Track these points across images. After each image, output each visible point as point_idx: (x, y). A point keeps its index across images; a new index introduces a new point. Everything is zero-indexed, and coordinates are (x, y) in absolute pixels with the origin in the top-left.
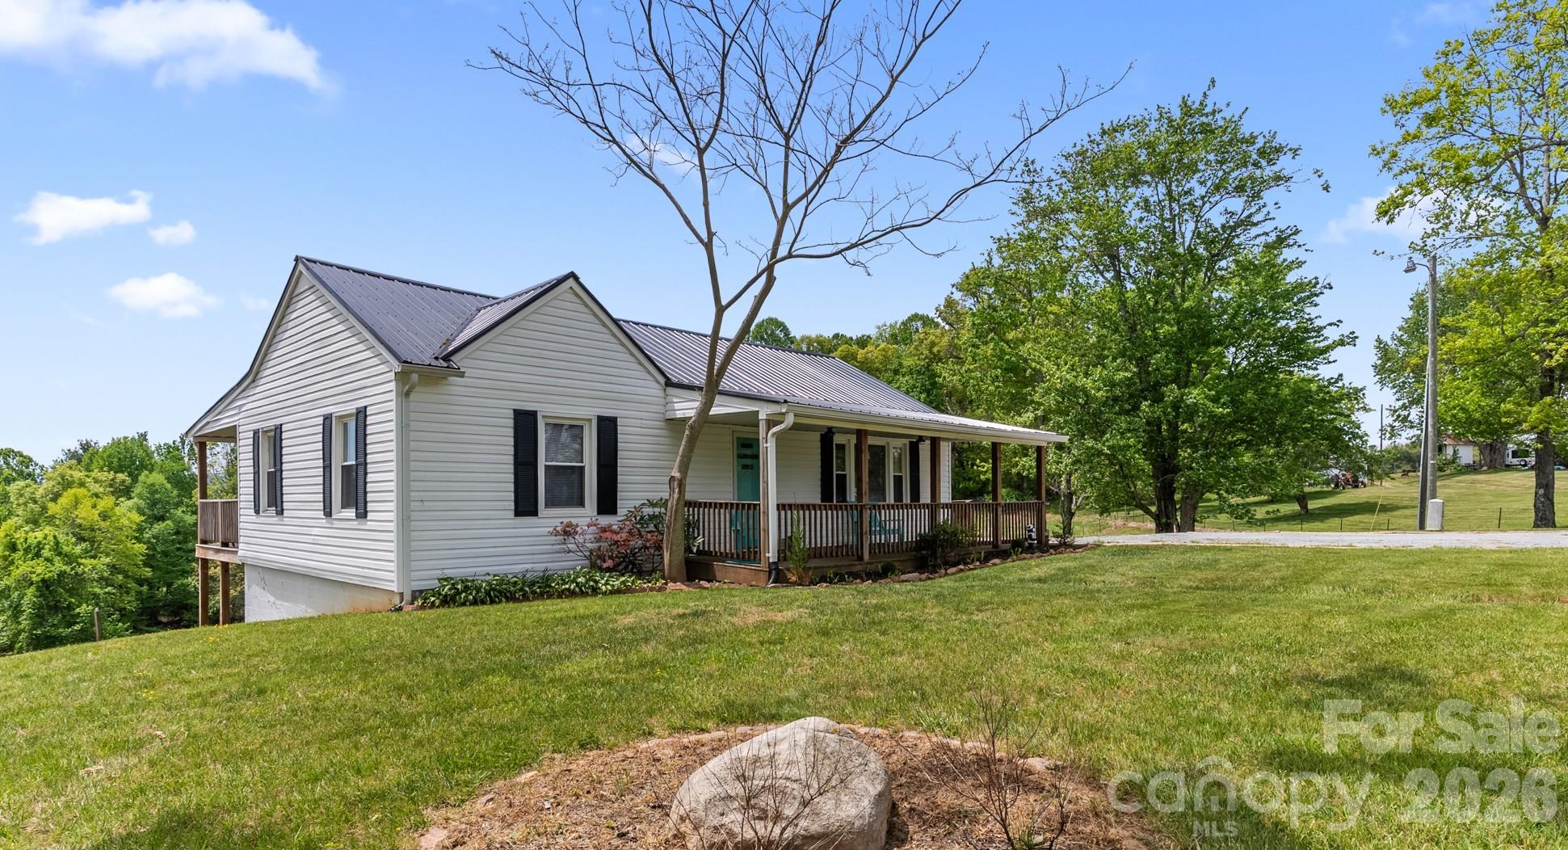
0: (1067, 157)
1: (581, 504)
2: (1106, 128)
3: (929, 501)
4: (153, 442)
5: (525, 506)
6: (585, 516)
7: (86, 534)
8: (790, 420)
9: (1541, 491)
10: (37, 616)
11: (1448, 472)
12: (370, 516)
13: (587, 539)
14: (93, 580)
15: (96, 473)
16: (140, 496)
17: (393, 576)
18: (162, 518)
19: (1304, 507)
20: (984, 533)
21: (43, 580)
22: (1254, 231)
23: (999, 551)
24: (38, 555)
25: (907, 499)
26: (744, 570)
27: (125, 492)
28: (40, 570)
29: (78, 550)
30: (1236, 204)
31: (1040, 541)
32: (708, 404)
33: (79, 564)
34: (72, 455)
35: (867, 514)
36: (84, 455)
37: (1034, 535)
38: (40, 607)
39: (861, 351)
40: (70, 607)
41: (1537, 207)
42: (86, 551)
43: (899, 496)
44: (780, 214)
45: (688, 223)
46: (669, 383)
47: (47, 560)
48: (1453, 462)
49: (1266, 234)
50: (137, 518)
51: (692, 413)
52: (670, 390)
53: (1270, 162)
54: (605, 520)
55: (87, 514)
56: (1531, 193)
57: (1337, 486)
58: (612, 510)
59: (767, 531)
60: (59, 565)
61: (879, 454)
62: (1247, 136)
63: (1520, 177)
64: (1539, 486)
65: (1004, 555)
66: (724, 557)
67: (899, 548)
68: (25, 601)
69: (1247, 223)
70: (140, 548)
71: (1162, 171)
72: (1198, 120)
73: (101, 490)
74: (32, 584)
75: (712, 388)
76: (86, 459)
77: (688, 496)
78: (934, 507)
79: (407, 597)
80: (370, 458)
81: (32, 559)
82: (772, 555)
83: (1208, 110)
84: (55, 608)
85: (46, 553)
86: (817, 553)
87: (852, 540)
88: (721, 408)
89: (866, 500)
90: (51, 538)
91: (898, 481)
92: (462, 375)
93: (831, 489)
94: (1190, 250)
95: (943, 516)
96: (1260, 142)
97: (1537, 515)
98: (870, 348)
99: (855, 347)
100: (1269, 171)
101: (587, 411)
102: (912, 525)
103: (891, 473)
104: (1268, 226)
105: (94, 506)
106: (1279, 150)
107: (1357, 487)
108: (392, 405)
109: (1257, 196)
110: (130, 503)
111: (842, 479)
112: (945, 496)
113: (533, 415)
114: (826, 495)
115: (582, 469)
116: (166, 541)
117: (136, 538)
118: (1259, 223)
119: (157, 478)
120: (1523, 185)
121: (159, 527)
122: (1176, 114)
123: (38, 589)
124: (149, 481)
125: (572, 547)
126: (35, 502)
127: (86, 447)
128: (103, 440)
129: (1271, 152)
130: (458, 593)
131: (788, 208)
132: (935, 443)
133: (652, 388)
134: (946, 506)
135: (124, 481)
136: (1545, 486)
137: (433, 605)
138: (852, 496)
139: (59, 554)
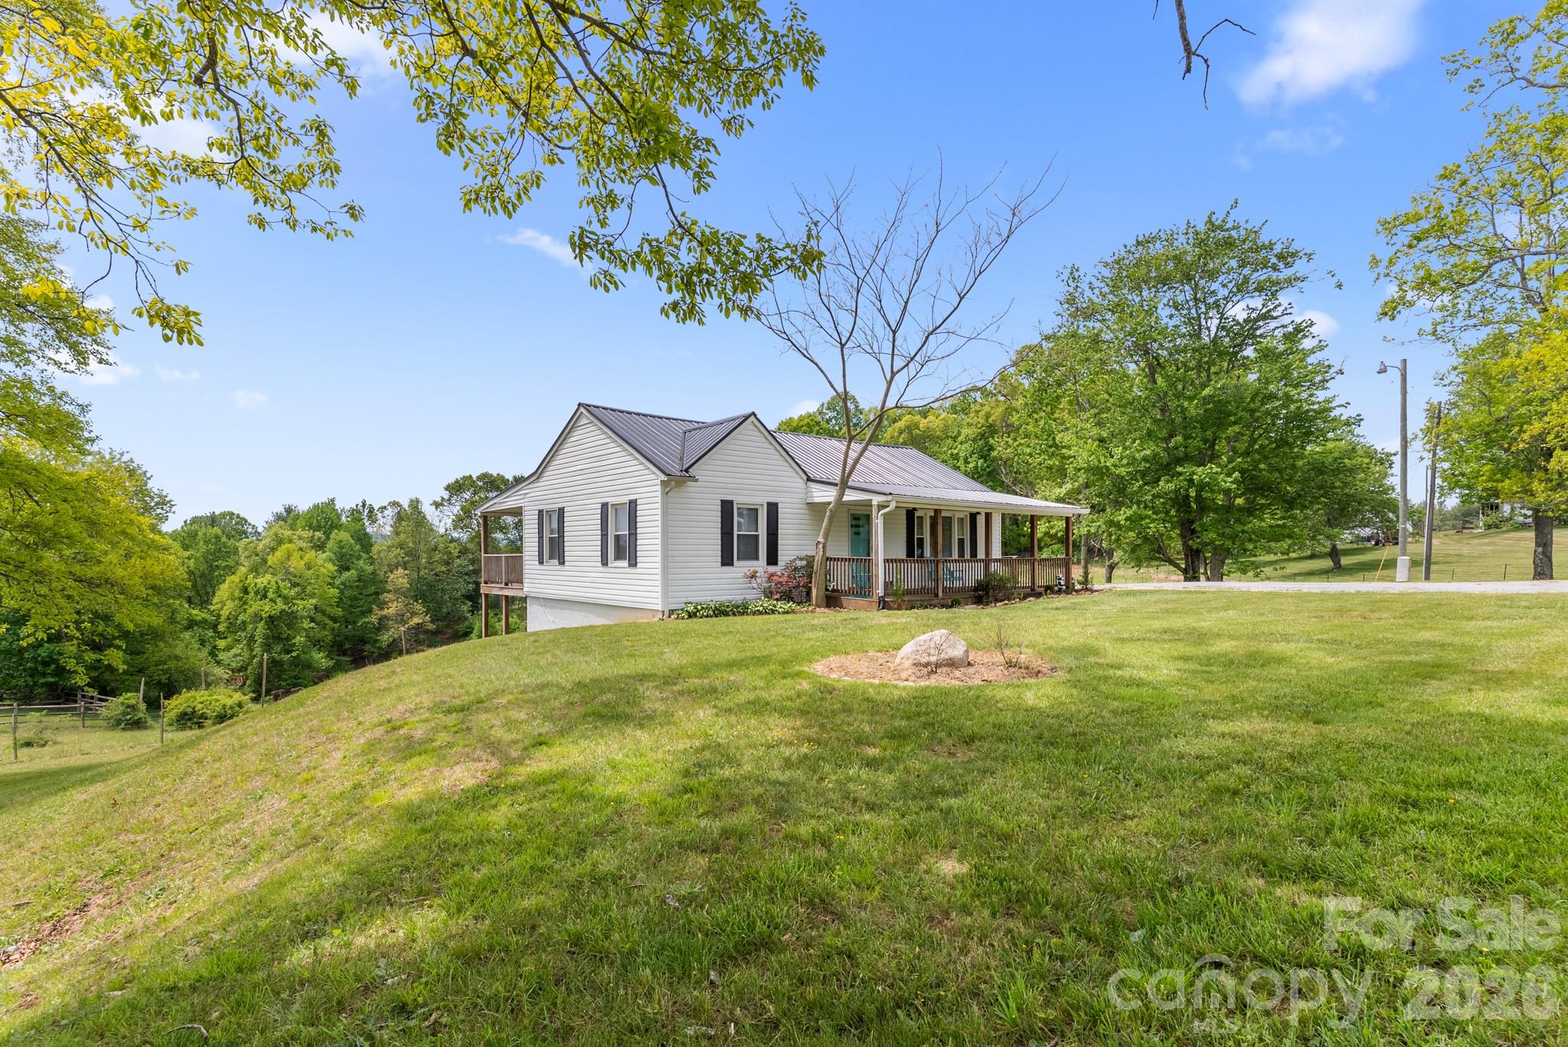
0: (1106, 265)
1: (757, 558)
2: (1140, 239)
3: (984, 557)
4: (339, 506)
5: (727, 560)
6: (760, 565)
7: (297, 580)
8: (893, 505)
9: (1540, 550)
10: (266, 645)
11: (1505, 529)
12: (639, 565)
13: (762, 580)
14: (302, 618)
15: (299, 532)
16: (330, 550)
17: (659, 601)
18: (348, 569)
19: (1337, 563)
20: (1024, 580)
21: (270, 617)
22: (1273, 324)
23: (1034, 593)
24: (265, 597)
25: (967, 556)
26: (861, 601)
27: (320, 547)
28: (267, 608)
29: (293, 593)
30: (1257, 302)
31: (1067, 587)
32: (842, 495)
33: (294, 604)
34: (279, 518)
35: (941, 566)
36: (288, 516)
37: (1063, 583)
38: (269, 637)
39: (923, 421)
40: (288, 639)
42: (298, 594)
43: (961, 553)
44: (888, 378)
45: (832, 386)
46: (809, 479)
47: (271, 600)
48: (1511, 519)
49: (1284, 326)
50: (332, 568)
51: (831, 499)
52: (811, 484)
53: (1288, 265)
54: (772, 569)
55: (296, 564)
57: (1377, 544)
58: (776, 563)
59: (877, 576)
60: (280, 605)
61: (948, 521)
62: (1267, 243)
63: (1521, 271)
64: (1538, 544)
65: (1038, 595)
66: (848, 593)
67: (962, 590)
68: (257, 632)
69: (1266, 317)
70: (334, 592)
71: (1188, 278)
72: (1221, 235)
73: (305, 545)
74: (262, 619)
75: (844, 485)
76: (290, 521)
77: (828, 554)
78: (987, 562)
79: (667, 614)
80: (639, 531)
81: (261, 600)
82: (880, 592)
83: (1229, 225)
84: (278, 638)
85: (270, 595)
86: (909, 592)
87: (931, 584)
88: (850, 496)
89: (940, 557)
90: (273, 583)
91: (961, 542)
92: (697, 481)
93: (913, 546)
94: (1215, 341)
95: (993, 567)
96: (1278, 249)
97: (1535, 571)
98: (931, 418)
99: (918, 417)
100: (1286, 273)
101: (761, 500)
102: (971, 574)
103: (956, 537)
104: (1286, 320)
105: (301, 558)
106: (1294, 255)
108: (659, 499)
109: (1274, 294)
110: (324, 556)
111: (921, 541)
112: (997, 552)
113: (731, 503)
114: (910, 553)
115: (757, 536)
116: (351, 587)
117: (330, 584)
118: (1276, 318)
119: (344, 536)
120: (1524, 279)
121: (346, 575)
122: (1201, 227)
123: (266, 623)
124: (338, 538)
125: (755, 585)
126: (257, 555)
127: (289, 510)
128: (303, 505)
129: (1287, 257)
130: (698, 611)
131: (893, 374)
132: (988, 516)
133: (799, 483)
134: (996, 560)
135: (319, 538)
136: (1544, 544)
137: (683, 618)
138: (928, 553)
139: (280, 596)
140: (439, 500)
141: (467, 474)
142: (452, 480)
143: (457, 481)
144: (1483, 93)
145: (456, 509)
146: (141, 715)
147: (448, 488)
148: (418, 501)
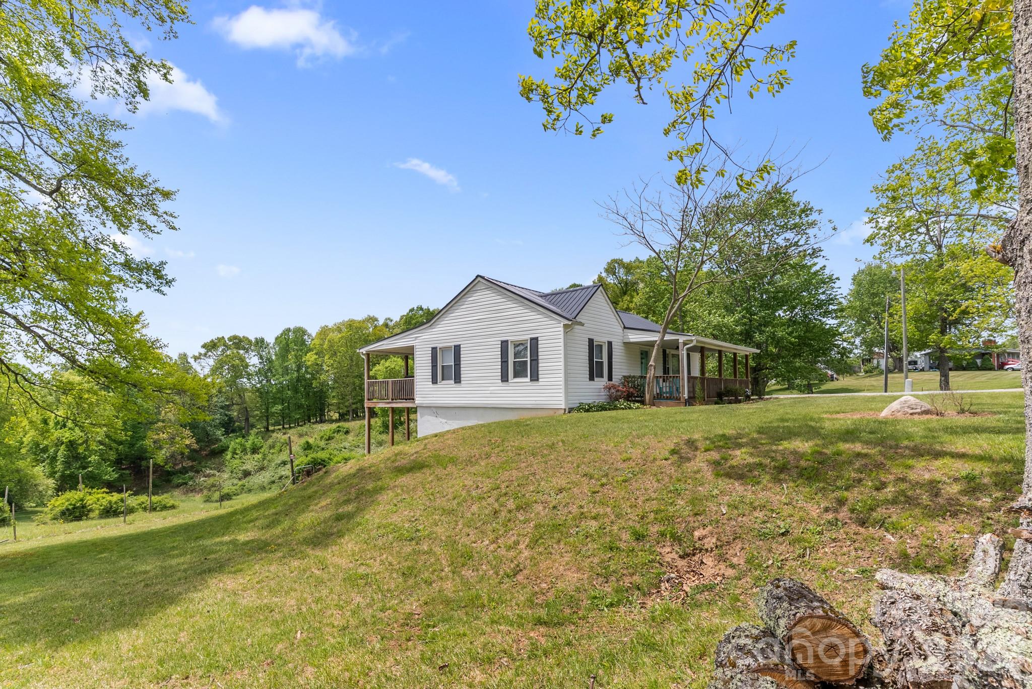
1: (604, 376)
5: (591, 378)
6: (605, 381)
8: (695, 342)
9: (943, 378)
11: (875, 373)
12: (540, 380)
17: (563, 403)
21: (70, 441)
24: (64, 426)
26: (674, 402)
28: (67, 435)
35: (706, 381)
38: (69, 457)
41: (935, 239)
46: (625, 327)
47: (70, 429)
51: (639, 340)
52: (625, 330)
54: (610, 383)
56: (932, 234)
58: (611, 380)
59: (684, 386)
60: (78, 432)
67: (713, 396)
68: (59, 453)
74: (63, 443)
78: (721, 380)
79: (567, 410)
80: (540, 357)
81: (61, 429)
82: (686, 396)
84: (76, 458)
95: (723, 384)
96: (802, 205)
101: (606, 340)
102: (715, 387)
106: (811, 209)
107: (833, 380)
108: (561, 336)
113: (592, 341)
115: (602, 363)
120: (928, 230)
123: (67, 446)
129: (806, 211)
133: (619, 329)
134: (724, 380)
139: (76, 425)
140: (197, 354)
141: (220, 336)
142: (208, 340)
143: (212, 341)
144: (919, 125)
145: (211, 362)
146: (6, 515)
147: (204, 346)
148: (185, 355)
